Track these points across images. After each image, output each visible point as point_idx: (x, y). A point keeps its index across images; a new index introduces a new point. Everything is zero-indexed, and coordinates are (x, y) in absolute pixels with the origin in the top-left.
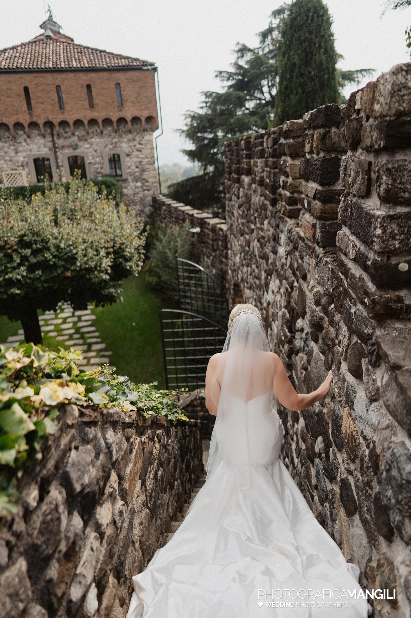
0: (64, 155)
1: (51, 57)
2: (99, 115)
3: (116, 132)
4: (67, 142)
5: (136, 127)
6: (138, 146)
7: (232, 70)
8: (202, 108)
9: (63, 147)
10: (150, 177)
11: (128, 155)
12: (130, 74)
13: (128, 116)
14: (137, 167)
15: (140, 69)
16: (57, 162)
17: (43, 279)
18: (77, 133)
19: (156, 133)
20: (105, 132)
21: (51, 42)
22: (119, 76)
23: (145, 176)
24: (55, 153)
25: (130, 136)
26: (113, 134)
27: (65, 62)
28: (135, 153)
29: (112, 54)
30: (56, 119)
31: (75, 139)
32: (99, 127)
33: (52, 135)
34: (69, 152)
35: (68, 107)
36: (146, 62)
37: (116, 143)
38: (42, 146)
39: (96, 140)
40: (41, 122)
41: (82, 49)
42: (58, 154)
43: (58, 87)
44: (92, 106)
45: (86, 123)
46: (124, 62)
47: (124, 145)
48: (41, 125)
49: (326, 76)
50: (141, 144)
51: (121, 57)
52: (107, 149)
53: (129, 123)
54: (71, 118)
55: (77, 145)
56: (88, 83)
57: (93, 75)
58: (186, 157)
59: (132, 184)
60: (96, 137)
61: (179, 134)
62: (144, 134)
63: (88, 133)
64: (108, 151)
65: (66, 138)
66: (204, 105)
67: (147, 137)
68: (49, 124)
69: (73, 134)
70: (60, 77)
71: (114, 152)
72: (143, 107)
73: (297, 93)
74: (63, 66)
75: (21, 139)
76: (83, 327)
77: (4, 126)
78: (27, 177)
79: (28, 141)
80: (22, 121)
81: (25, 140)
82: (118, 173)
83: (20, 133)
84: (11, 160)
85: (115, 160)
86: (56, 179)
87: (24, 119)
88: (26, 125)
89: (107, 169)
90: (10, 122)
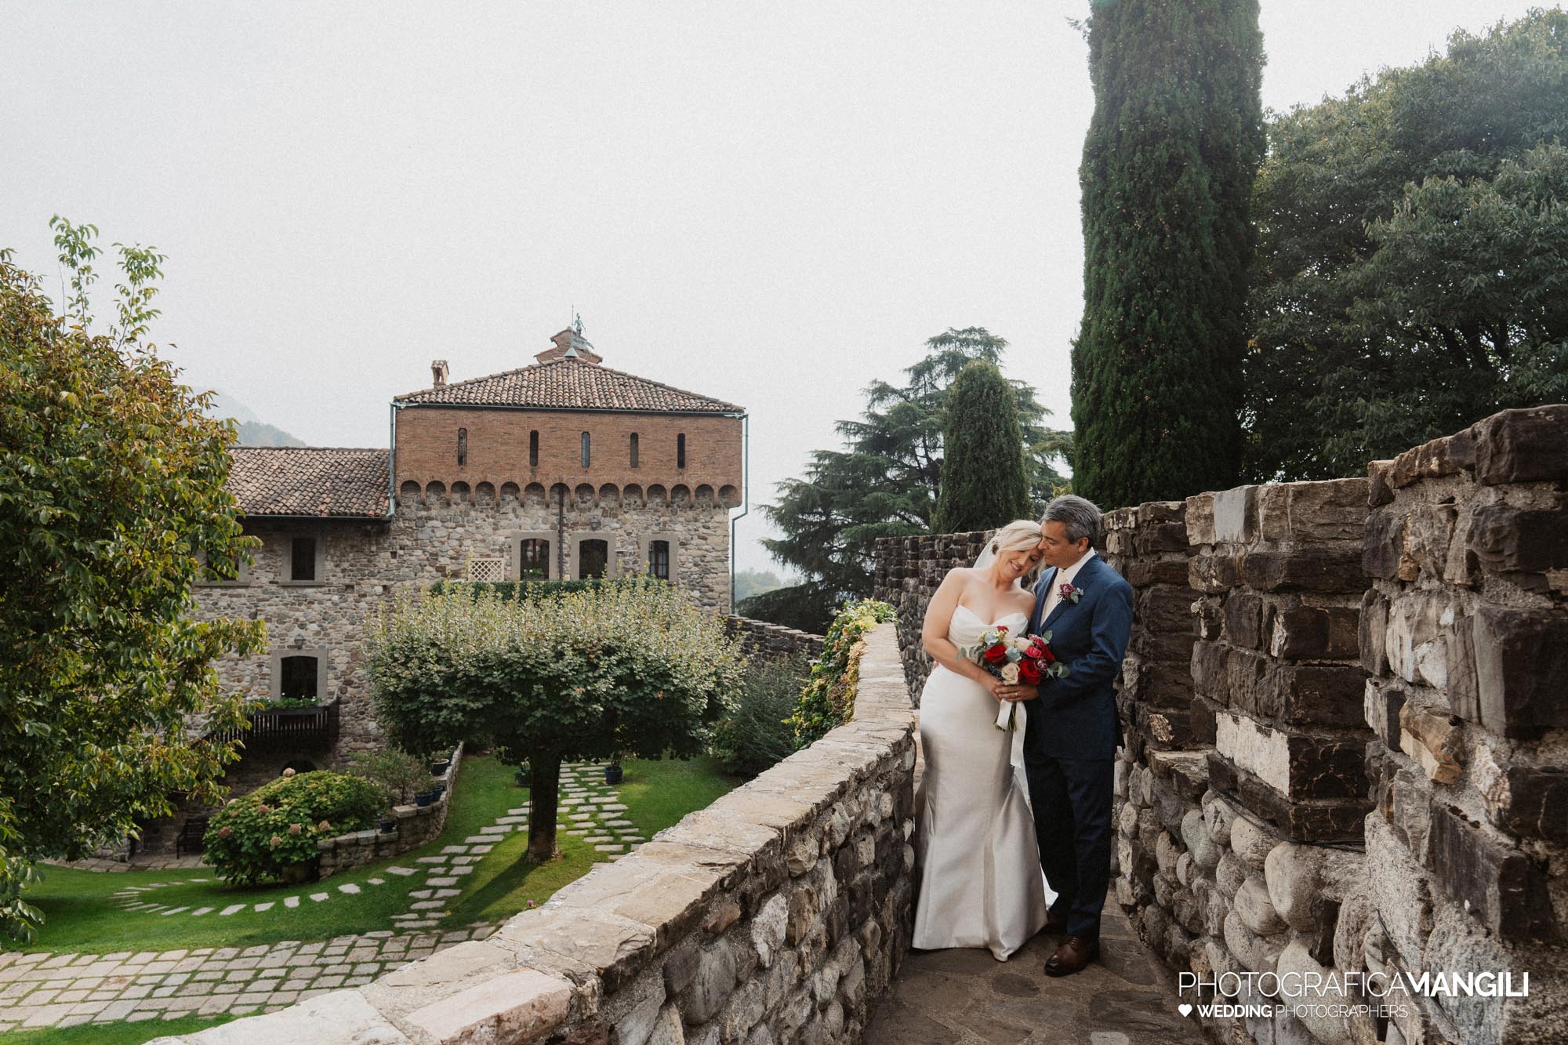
0: (572, 541)
1: (578, 390)
2: (644, 479)
3: (668, 506)
4: (585, 517)
5: (702, 500)
6: (702, 530)
7: (865, 421)
8: (809, 473)
9: (575, 524)
10: (718, 583)
11: (683, 544)
12: (703, 422)
13: (693, 484)
14: (696, 565)
15: (721, 416)
16: (561, 548)
17: (624, 699)
18: (602, 504)
19: (734, 512)
20: (649, 505)
21: (576, 366)
22: (685, 425)
23: (709, 580)
24: (561, 532)
25: (691, 514)
26: (663, 509)
27: (600, 399)
28: (696, 541)
29: (675, 390)
30: (573, 480)
31: (598, 512)
32: (641, 497)
33: (561, 505)
34: (584, 533)
35: (595, 464)
36: (730, 405)
37: (665, 523)
38: (540, 520)
39: (632, 516)
40: (547, 484)
41: (626, 380)
42: (565, 534)
43: (586, 434)
44: (635, 464)
45: (621, 488)
46: (694, 404)
47: (679, 527)
48: (547, 489)
49: (1009, 463)
50: (709, 528)
51: (688, 396)
52: (649, 531)
53: (693, 493)
54: (597, 481)
55: (599, 523)
56: (637, 431)
57: (644, 420)
58: (770, 554)
60: (633, 512)
61: (764, 513)
62: (713, 512)
63: (621, 506)
64: (650, 535)
65: (582, 511)
66: (813, 469)
67: (718, 518)
68: (561, 488)
69: (597, 506)
70: (590, 420)
71: (659, 538)
72: (718, 471)
73: (970, 481)
74: (598, 404)
75: (508, 508)
76: (609, 820)
77: (486, 486)
78: (506, 569)
79: (520, 511)
80: (517, 481)
81: (514, 510)
82: (660, 573)
83: (509, 497)
84: (483, 541)
85: (660, 549)
86: (553, 575)
87: (522, 478)
88: (522, 487)
89: (645, 564)
90: (498, 481)
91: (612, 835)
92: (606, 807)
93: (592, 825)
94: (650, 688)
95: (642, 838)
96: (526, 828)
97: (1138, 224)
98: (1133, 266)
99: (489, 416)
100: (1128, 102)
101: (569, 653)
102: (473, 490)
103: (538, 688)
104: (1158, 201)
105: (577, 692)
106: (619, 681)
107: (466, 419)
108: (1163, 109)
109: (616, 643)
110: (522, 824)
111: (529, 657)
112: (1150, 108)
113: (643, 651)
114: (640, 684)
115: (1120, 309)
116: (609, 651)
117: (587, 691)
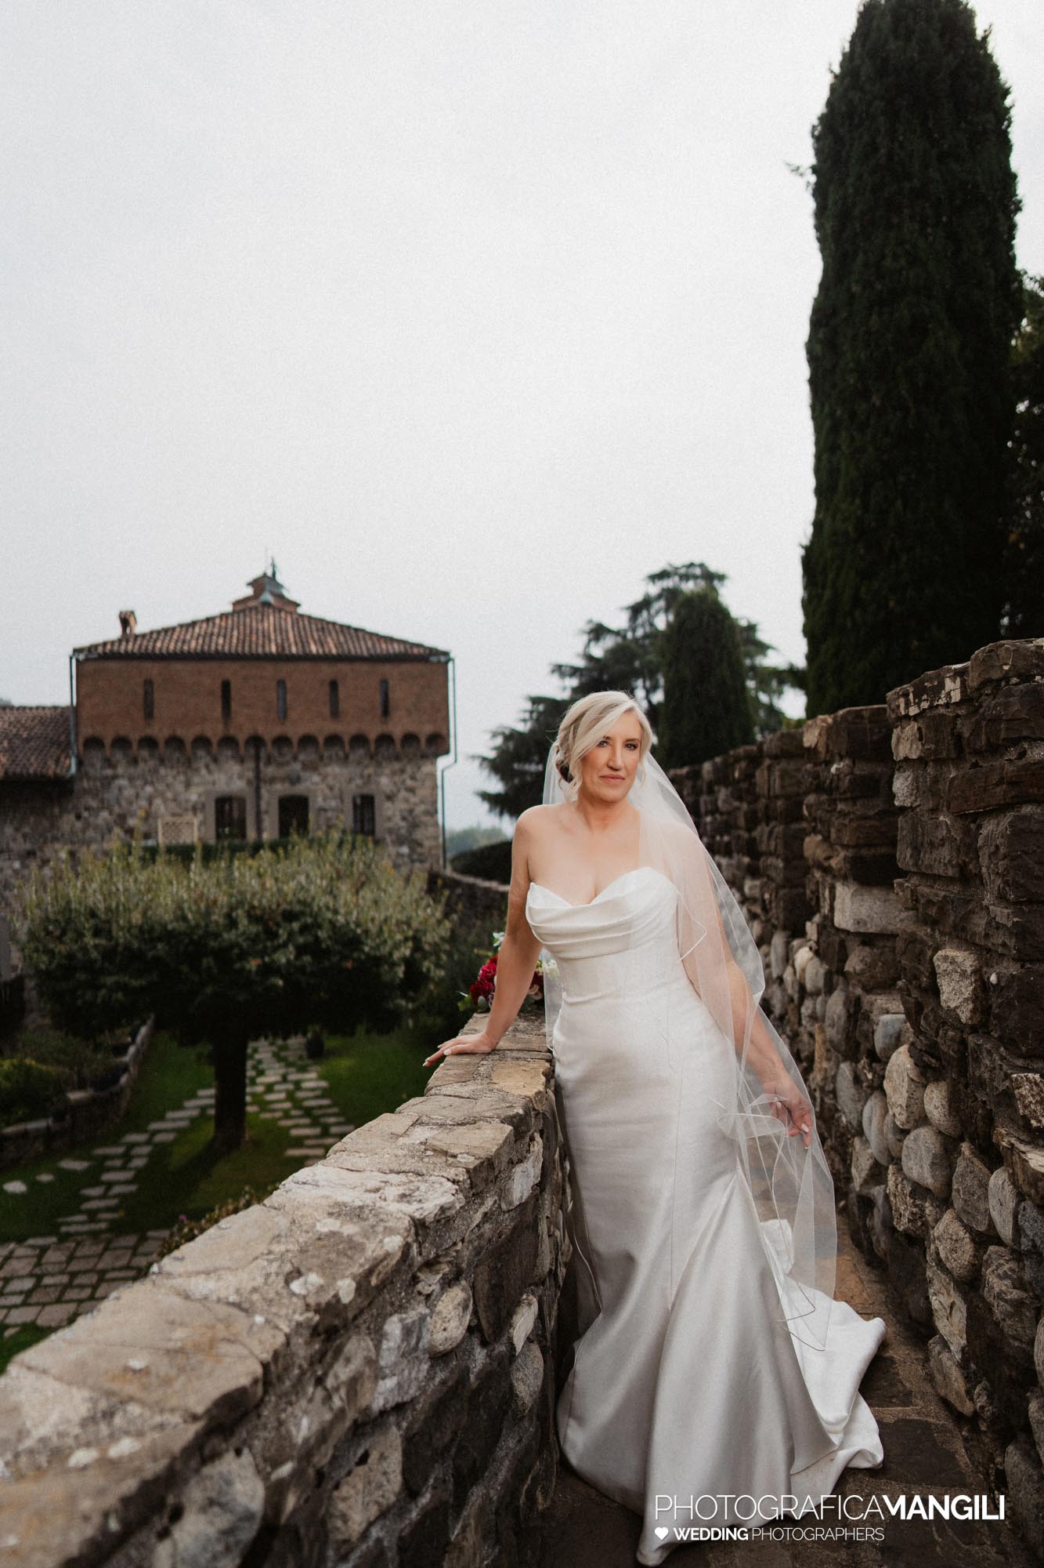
0: (270, 796)
1: (273, 637)
2: (346, 728)
3: (372, 758)
4: (282, 772)
5: (408, 750)
6: (409, 783)
7: (581, 663)
8: (523, 720)
9: (272, 780)
10: (427, 838)
11: (389, 798)
12: (406, 667)
13: (398, 732)
14: (404, 819)
15: (425, 660)
16: (258, 806)
17: (309, 970)
18: (302, 757)
19: (442, 762)
20: (352, 757)
21: (271, 611)
22: (387, 669)
23: (419, 835)
24: (258, 790)
25: (397, 766)
26: (366, 762)
27: (296, 645)
28: (403, 794)
29: (377, 635)
30: (269, 732)
31: (297, 766)
32: (343, 748)
33: (257, 759)
34: (281, 788)
35: (293, 715)
36: (434, 649)
37: (369, 776)
38: (235, 776)
39: (334, 770)
40: (242, 738)
41: (324, 625)
42: (263, 791)
43: (281, 683)
44: (335, 713)
45: (321, 740)
46: (397, 648)
47: (384, 780)
48: (241, 743)
50: (415, 780)
51: (390, 640)
52: (353, 786)
53: (398, 744)
54: (294, 732)
55: (298, 778)
56: (332, 678)
57: (344, 667)
58: (486, 806)
59: (392, 850)
60: (334, 765)
62: (420, 762)
63: (321, 758)
64: (355, 787)
65: (280, 765)
66: (527, 716)
67: (426, 768)
68: (256, 741)
69: (295, 758)
70: (285, 669)
71: (366, 791)
72: (424, 719)
74: (294, 651)
75: (201, 764)
76: (307, 1099)
77: (175, 742)
78: (195, 831)
79: (213, 766)
80: (209, 734)
81: (207, 767)
82: (366, 829)
83: (201, 753)
84: (175, 800)
85: (365, 807)
86: (251, 835)
87: (214, 731)
88: (215, 741)
89: (346, 819)
90: (188, 734)
91: (309, 1116)
92: (304, 1086)
93: (287, 1105)
94: (338, 957)
95: (341, 1119)
96: (212, 1112)
97: (876, 400)
98: (871, 449)
99: (178, 666)
100: (861, 255)
101: (243, 922)
102: (161, 745)
103: (207, 962)
104: (899, 370)
105: (253, 964)
106: (301, 950)
107: (153, 669)
108: (903, 262)
109: (297, 908)
110: (210, 1106)
111: (198, 926)
112: (888, 262)
113: (329, 915)
114: (328, 952)
115: (858, 501)
116: (290, 916)
117: (265, 964)
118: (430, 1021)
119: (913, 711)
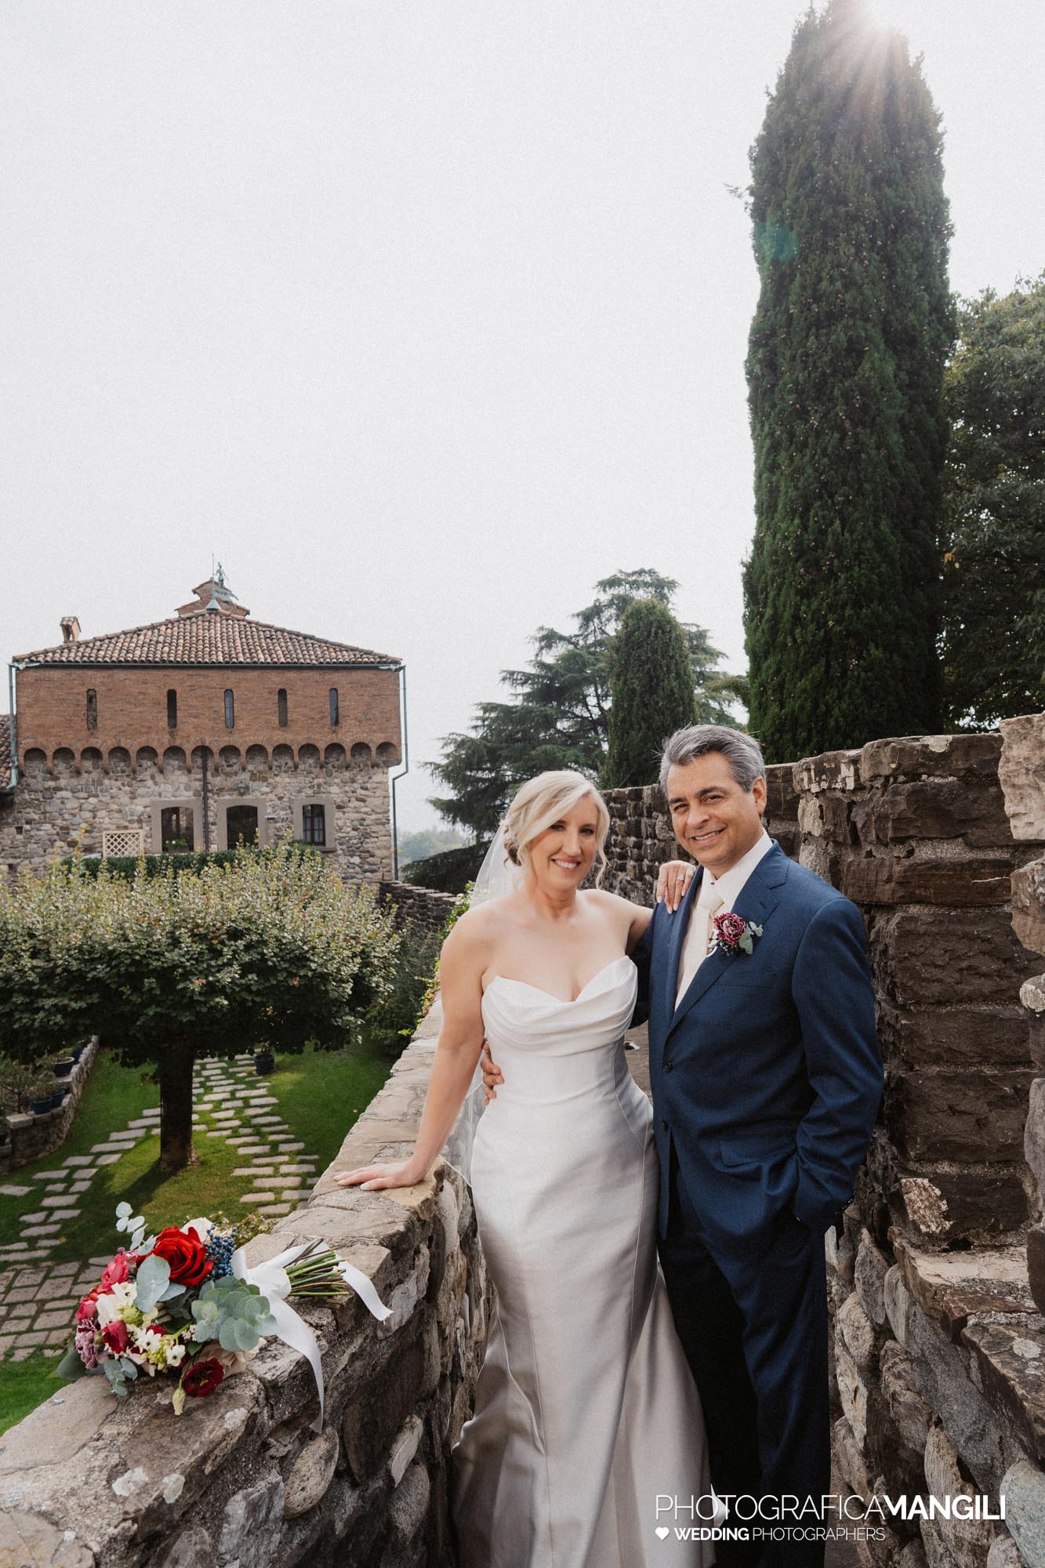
0: (219, 808)
1: (219, 645)
2: (295, 738)
3: (322, 767)
4: (230, 782)
5: (359, 759)
6: (360, 792)
7: (532, 670)
8: (475, 727)
9: (221, 790)
10: (379, 848)
11: (339, 807)
12: (356, 676)
13: (348, 742)
14: (354, 829)
15: (377, 668)
16: (206, 816)
17: (254, 988)
18: (250, 767)
19: (393, 771)
20: (301, 767)
21: (218, 619)
22: (337, 677)
23: (369, 845)
24: (205, 799)
25: (347, 775)
26: (316, 771)
27: (244, 654)
28: (354, 803)
29: (326, 642)
30: (217, 742)
31: (245, 776)
32: (292, 758)
33: (205, 769)
34: (231, 799)
35: (240, 724)
36: (386, 657)
37: (319, 786)
38: (182, 787)
39: (283, 780)
40: (188, 748)
41: (273, 633)
42: (211, 801)
43: (229, 692)
44: (284, 723)
45: (270, 750)
46: (347, 656)
47: (335, 789)
48: (188, 753)
49: (681, 708)
50: (367, 789)
51: (340, 647)
52: (302, 795)
53: (348, 753)
54: (243, 742)
55: (247, 788)
56: (281, 687)
57: (291, 675)
58: (439, 814)
59: (343, 860)
60: (284, 775)
61: (429, 771)
62: (371, 771)
63: (270, 768)
64: (306, 798)
65: (228, 775)
66: (479, 723)
67: (377, 778)
68: (203, 751)
69: (244, 769)
70: (233, 677)
71: (315, 801)
72: (374, 728)
73: (640, 729)
74: (241, 659)
75: (146, 775)
76: (256, 1116)
77: (120, 752)
78: (143, 843)
79: (159, 778)
80: (154, 745)
81: (153, 777)
82: (316, 839)
83: (147, 763)
84: (120, 811)
85: (315, 814)
86: (199, 847)
87: (160, 741)
88: (160, 751)
89: (298, 831)
90: (133, 746)
91: (258, 1133)
92: (253, 1102)
93: (237, 1123)
94: (285, 975)
95: (292, 1136)
96: (157, 1131)
97: (814, 421)
98: (810, 471)
99: (120, 675)
100: (798, 278)
101: (186, 940)
102: (105, 756)
103: (149, 982)
104: (836, 392)
105: (196, 984)
106: (246, 969)
107: (96, 678)
108: (839, 285)
109: (244, 925)
110: (155, 1126)
111: (139, 947)
112: (824, 284)
113: (275, 932)
114: (274, 970)
115: (797, 521)
116: (235, 934)
117: (209, 982)
118: (381, 1033)
119: (815, 788)
